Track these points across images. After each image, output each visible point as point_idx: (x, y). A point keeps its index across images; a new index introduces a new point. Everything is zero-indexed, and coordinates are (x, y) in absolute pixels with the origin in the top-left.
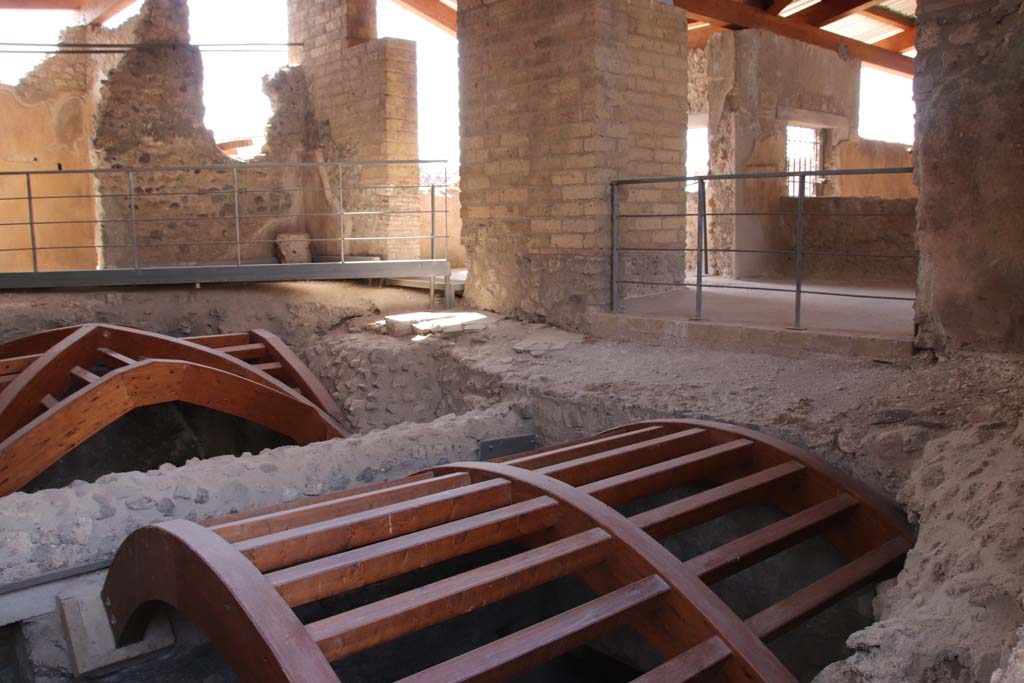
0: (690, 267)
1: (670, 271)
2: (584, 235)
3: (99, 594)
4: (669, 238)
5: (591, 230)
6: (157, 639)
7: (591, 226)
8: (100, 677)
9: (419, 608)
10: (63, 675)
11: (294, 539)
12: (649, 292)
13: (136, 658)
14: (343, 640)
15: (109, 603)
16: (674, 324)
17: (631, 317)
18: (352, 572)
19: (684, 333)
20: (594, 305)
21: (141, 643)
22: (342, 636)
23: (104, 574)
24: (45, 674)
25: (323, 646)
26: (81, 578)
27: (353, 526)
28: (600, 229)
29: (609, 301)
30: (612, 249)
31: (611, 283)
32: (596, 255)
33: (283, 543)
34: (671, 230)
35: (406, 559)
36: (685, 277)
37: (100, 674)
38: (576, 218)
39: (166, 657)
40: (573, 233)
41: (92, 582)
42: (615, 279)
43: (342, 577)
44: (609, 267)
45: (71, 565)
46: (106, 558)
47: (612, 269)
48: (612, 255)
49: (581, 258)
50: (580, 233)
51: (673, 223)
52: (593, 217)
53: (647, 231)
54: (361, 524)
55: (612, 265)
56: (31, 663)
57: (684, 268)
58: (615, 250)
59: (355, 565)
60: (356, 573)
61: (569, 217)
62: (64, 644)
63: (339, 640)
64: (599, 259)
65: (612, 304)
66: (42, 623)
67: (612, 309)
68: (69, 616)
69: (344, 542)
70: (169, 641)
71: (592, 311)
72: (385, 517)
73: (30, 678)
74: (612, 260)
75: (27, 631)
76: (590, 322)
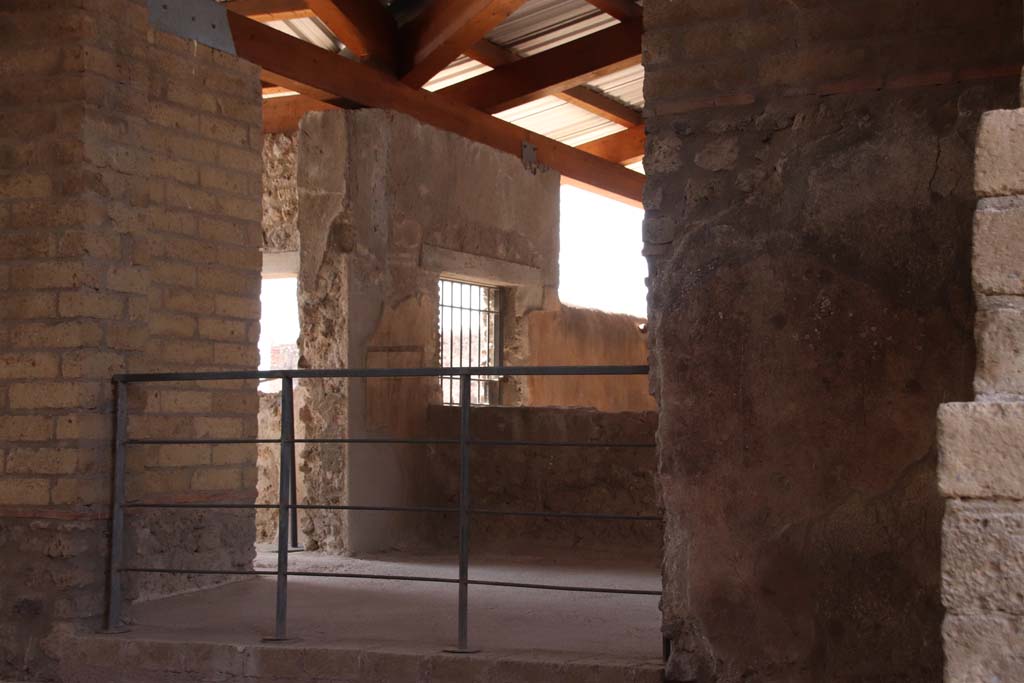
0: (264, 534)
1: (225, 543)
2: (53, 478)
4: (228, 479)
5: (69, 469)
7: (68, 461)
12: (185, 588)
16: (232, 650)
17: (147, 641)
19: (252, 668)
20: (69, 620)
28: (88, 467)
29: (101, 611)
30: (112, 507)
31: (108, 572)
32: (77, 518)
34: (227, 466)
36: (255, 554)
38: (35, 445)
40: (30, 474)
42: (115, 565)
44: (104, 541)
47: (110, 546)
48: (111, 519)
49: (42, 524)
50: (44, 476)
51: (236, 453)
52: (74, 444)
53: (183, 468)
55: (110, 537)
57: (254, 539)
58: (116, 507)
61: (22, 443)
64: (83, 527)
65: (107, 613)
67: (106, 627)
71: (65, 631)
74: (110, 528)
76: (60, 654)
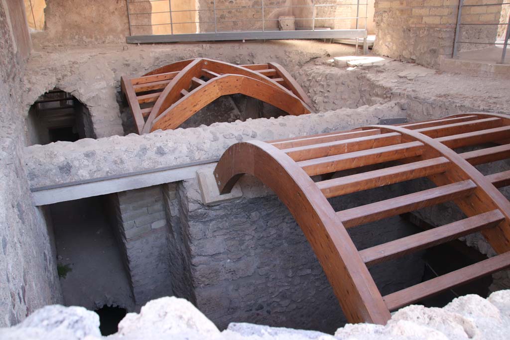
0: (499, 35)
1: (487, 37)
2: (441, 17)
3: (213, 172)
4: (490, 18)
5: (446, 14)
6: (236, 193)
7: (446, 11)
8: (212, 206)
9: (362, 181)
10: (199, 203)
11: (306, 150)
12: (474, 48)
13: (227, 200)
14: (330, 191)
15: (217, 176)
16: (487, 65)
17: (463, 61)
18: (332, 165)
19: (493, 70)
20: (443, 54)
21: (229, 194)
22: (329, 188)
23: (216, 164)
24: (192, 202)
25: (323, 191)
26: (205, 165)
27: (331, 147)
28: (451, 13)
29: (451, 52)
30: (456, 25)
31: (454, 43)
32: (447, 27)
33: (301, 151)
34: (492, 13)
35: (355, 162)
36: (496, 40)
37: (213, 205)
38: (437, 7)
39: (238, 201)
40: (435, 15)
41: (209, 167)
42: (456, 41)
43: (327, 167)
44: (453, 34)
45: (202, 159)
46: (215, 158)
47: (455, 35)
48: (456, 28)
49: (438, 29)
50: (439, 16)
51: (494, 9)
52: (448, 7)
53: (478, 14)
54: (333, 146)
55: (455, 33)
56: (187, 197)
57: (496, 36)
58: (458, 24)
59: (333, 162)
60: (333, 166)
61: (434, 7)
62: (199, 191)
63: (328, 190)
64: (448, 30)
65: (453, 54)
66: (191, 182)
67: (452, 57)
68: (201, 180)
69: (326, 153)
70: (240, 195)
71: (442, 57)
72: (345, 144)
73: (186, 203)
74: (455, 31)
75: (185, 184)
76: (440, 63)
